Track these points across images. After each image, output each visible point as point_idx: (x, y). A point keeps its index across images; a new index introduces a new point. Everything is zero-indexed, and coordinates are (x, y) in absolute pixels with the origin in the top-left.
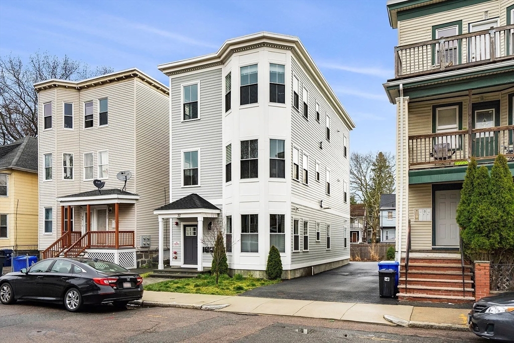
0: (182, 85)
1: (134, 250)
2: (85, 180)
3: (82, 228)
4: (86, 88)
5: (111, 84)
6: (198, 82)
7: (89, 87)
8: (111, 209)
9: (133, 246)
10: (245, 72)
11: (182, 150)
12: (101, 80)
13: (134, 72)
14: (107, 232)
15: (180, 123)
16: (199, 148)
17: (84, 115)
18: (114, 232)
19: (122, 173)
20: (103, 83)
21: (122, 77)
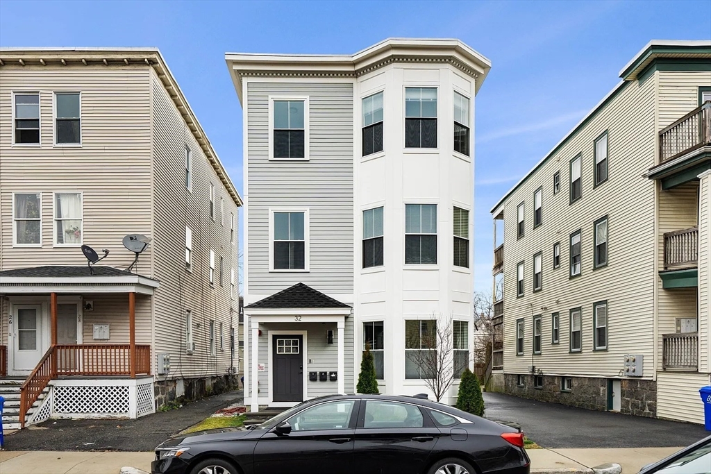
0: (270, 97)
1: (150, 381)
2: (15, 244)
3: (10, 339)
4: (20, 64)
5: (88, 68)
6: (306, 98)
7: (26, 63)
8: (91, 303)
9: (149, 373)
10: (414, 96)
11: (270, 208)
12: (67, 57)
13: (154, 56)
14: (81, 347)
15: (267, 161)
16: (308, 208)
17: (14, 118)
18: (126, 347)
19: (132, 238)
20: (68, 63)
21: (123, 60)
